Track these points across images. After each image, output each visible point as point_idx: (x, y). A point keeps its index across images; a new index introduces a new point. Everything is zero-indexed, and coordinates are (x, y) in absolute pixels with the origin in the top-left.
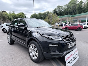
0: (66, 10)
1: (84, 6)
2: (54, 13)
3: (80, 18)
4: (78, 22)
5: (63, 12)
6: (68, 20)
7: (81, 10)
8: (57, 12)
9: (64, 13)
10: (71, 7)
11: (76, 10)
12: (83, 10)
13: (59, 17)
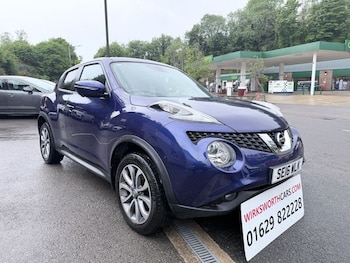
0: (236, 33)
1: (303, 18)
2: (191, 42)
3: (288, 63)
4: (281, 77)
5: (227, 41)
6: (243, 72)
7: (292, 32)
8: (201, 39)
9: (230, 46)
10: (253, 22)
11: (273, 35)
12: (298, 34)
13: (210, 58)
